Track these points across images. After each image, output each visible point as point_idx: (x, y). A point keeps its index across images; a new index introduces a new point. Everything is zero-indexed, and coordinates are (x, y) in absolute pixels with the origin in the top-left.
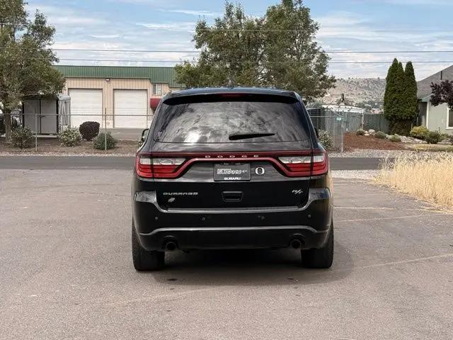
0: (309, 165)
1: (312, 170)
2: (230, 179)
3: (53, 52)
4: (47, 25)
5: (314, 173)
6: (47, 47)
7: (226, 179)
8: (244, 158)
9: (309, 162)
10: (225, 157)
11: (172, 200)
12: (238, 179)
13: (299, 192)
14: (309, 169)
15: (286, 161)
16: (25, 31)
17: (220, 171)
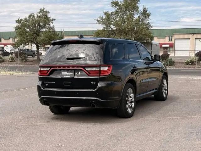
0: (99, 71)
1: (100, 73)
2: (66, 76)
3: (150, 23)
4: (148, 12)
5: (101, 75)
6: (148, 21)
7: (64, 76)
8: (71, 68)
9: (99, 70)
10: (64, 67)
11: (47, 85)
12: (69, 76)
13: (94, 83)
14: (99, 73)
15: (88, 69)
16: (139, 15)
17: (63, 73)
